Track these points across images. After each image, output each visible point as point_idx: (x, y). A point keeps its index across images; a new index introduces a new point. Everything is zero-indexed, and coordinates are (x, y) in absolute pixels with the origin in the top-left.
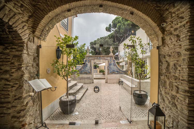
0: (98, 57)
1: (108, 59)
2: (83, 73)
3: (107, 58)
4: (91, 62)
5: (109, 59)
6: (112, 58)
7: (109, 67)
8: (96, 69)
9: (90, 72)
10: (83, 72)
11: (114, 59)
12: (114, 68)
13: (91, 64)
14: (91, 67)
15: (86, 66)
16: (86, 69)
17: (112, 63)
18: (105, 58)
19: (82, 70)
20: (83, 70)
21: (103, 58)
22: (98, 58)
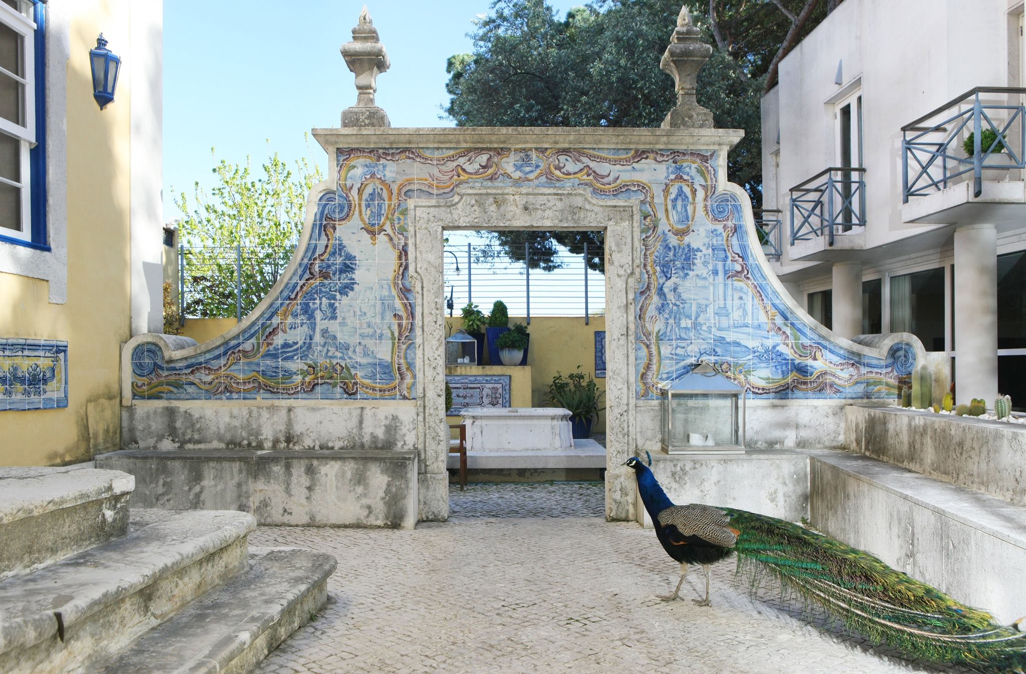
0: (500, 152)
1: (642, 187)
2: (289, 374)
3: (625, 174)
4: (403, 231)
5: (657, 191)
6: (691, 168)
7: (655, 300)
8: (496, 370)
9: (386, 369)
10: (297, 365)
11: (724, 184)
12: (723, 312)
13: (403, 252)
14: (405, 292)
15: (337, 281)
16: (334, 327)
17: (697, 240)
18: (603, 168)
19: (279, 340)
20: (298, 336)
21: (571, 166)
22: (509, 164)
